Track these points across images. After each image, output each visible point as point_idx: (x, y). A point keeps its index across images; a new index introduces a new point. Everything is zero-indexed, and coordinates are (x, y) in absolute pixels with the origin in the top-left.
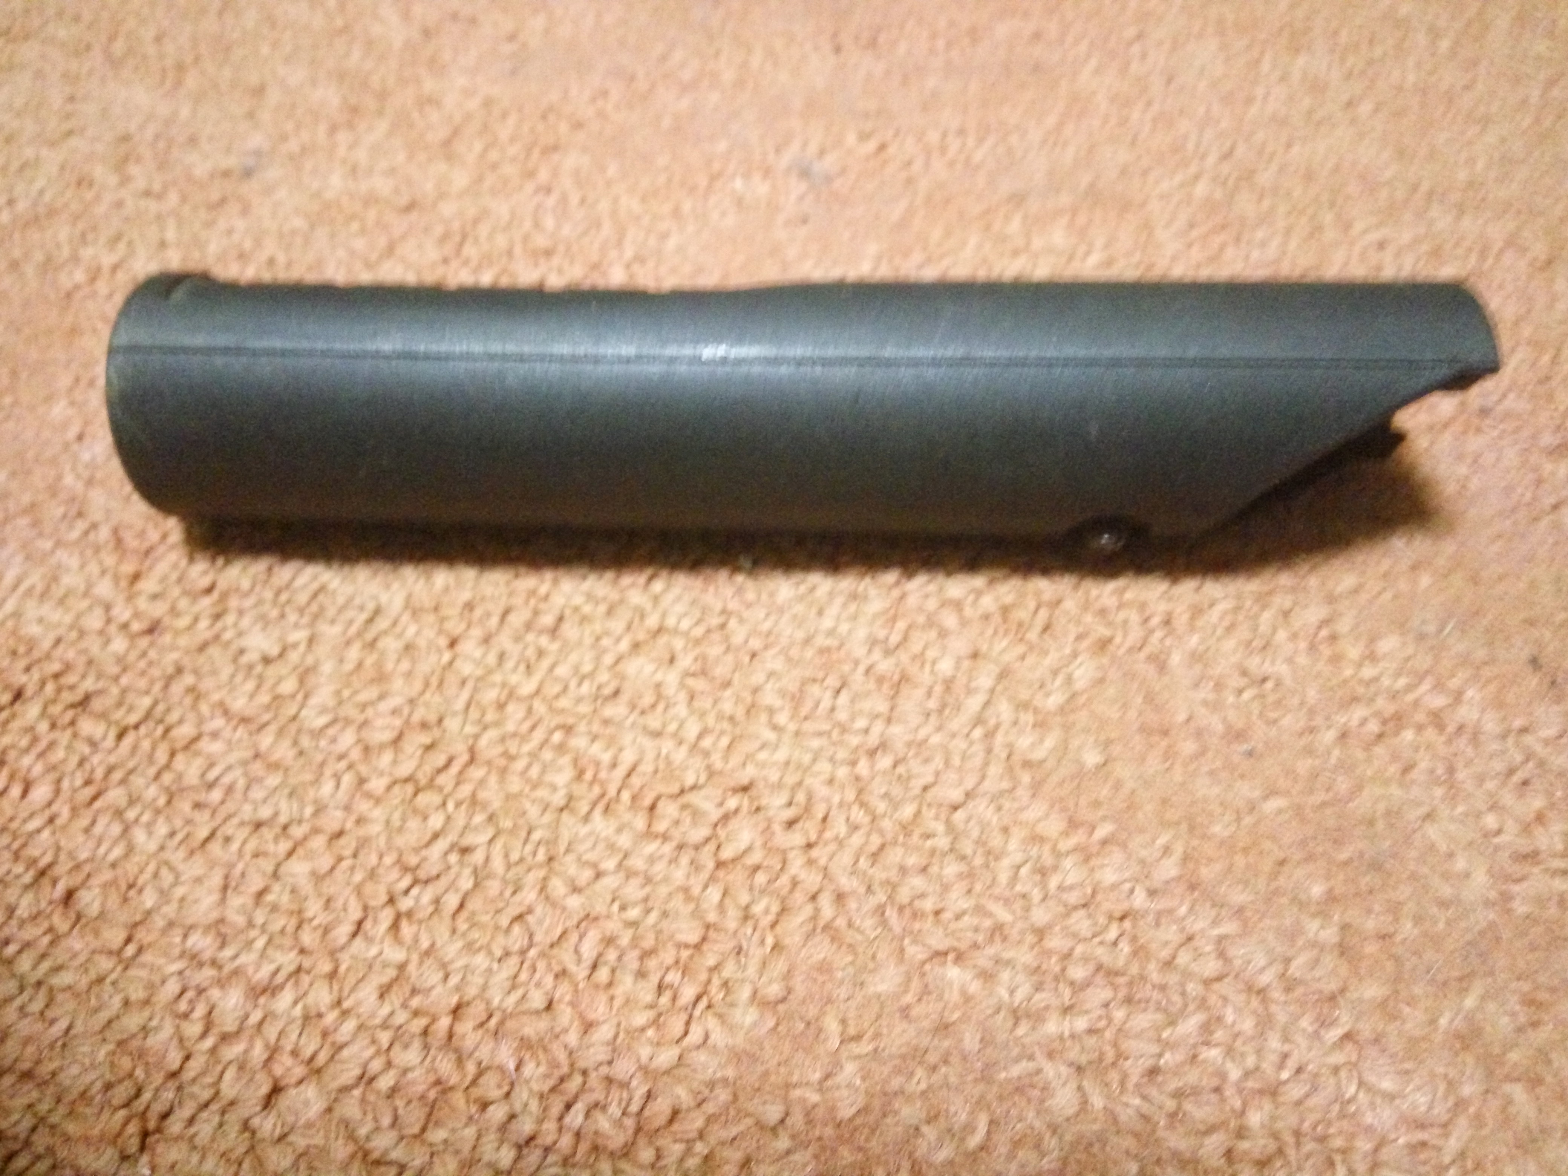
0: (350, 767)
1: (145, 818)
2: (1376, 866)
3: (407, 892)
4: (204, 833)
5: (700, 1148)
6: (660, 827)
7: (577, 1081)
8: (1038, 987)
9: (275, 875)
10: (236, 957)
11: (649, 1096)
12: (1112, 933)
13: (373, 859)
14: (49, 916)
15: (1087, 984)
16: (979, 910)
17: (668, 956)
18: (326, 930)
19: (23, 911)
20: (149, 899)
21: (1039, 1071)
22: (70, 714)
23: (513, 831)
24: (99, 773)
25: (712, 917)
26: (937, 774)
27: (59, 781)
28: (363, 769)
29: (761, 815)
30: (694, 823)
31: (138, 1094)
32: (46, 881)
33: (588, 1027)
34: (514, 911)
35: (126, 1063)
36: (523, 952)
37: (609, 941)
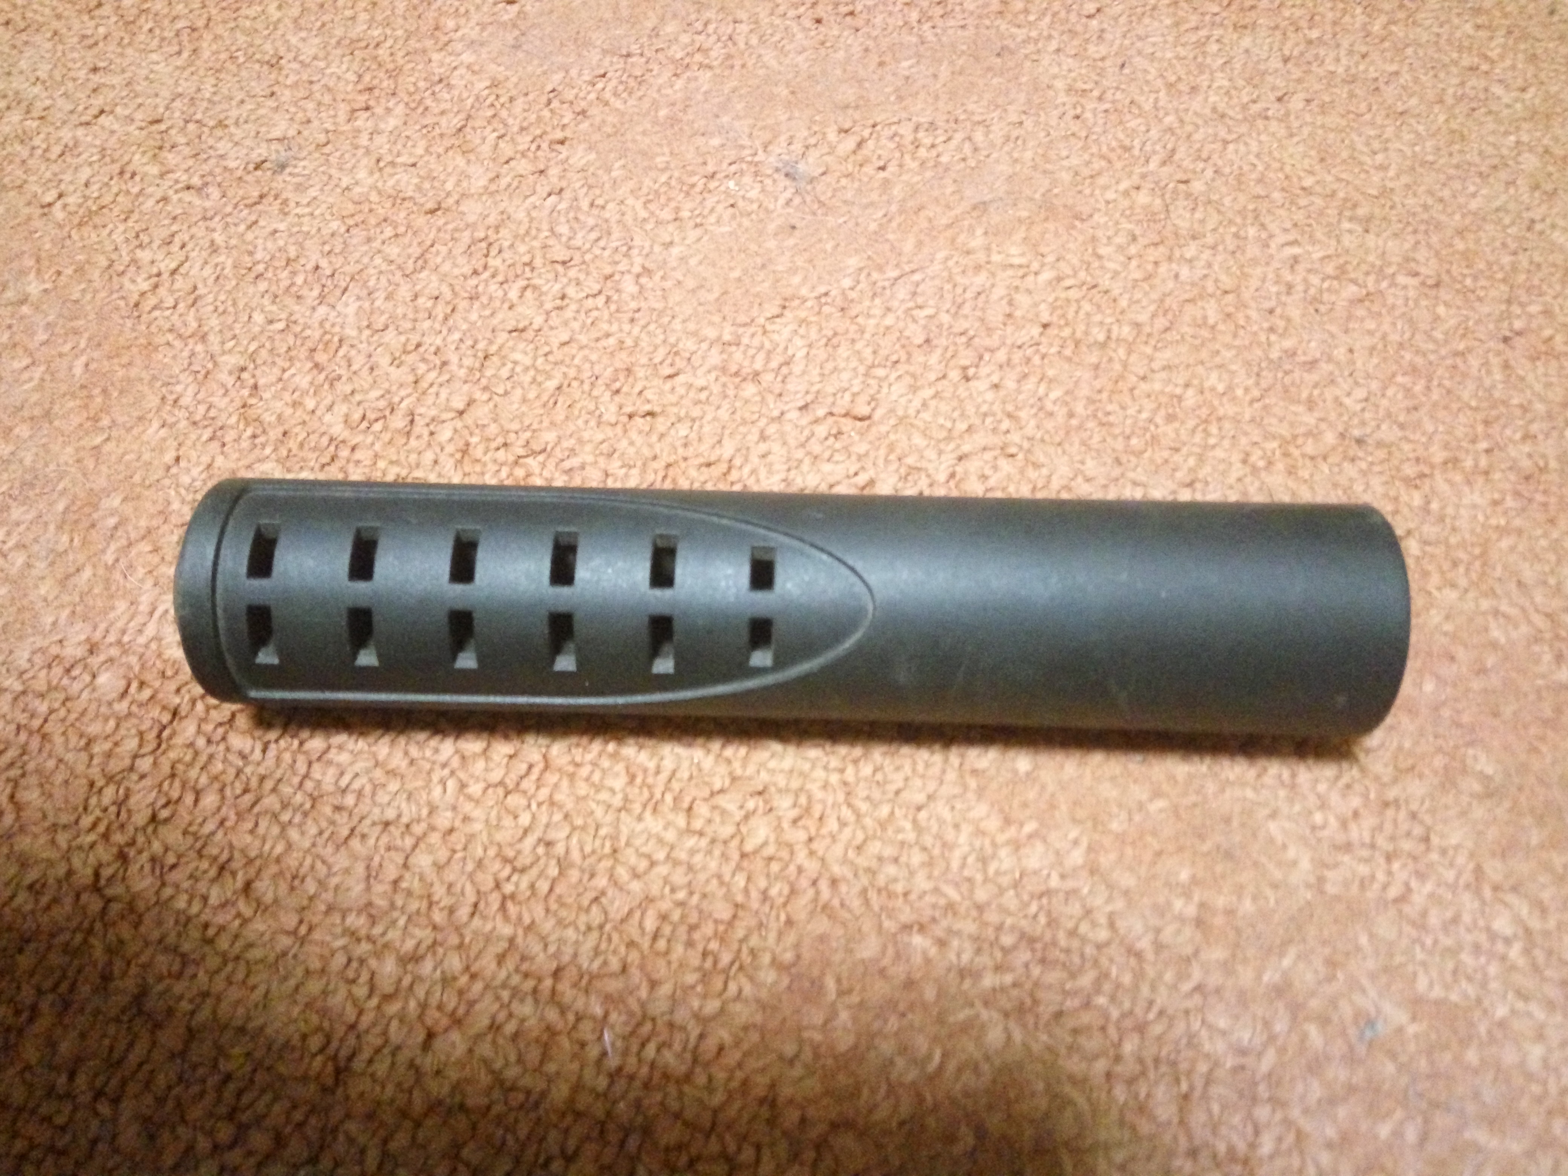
0: (452, 773)
1: (297, 819)
2: (1228, 855)
3: (508, 879)
4: (345, 832)
5: (739, 1075)
6: (698, 824)
7: (647, 1027)
8: (978, 951)
9: (405, 866)
10: (384, 934)
11: (702, 1036)
12: (1033, 908)
13: (480, 852)
14: (234, 904)
15: (1015, 947)
16: (936, 890)
17: (708, 929)
18: (451, 911)
19: (213, 900)
20: (311, 887)
21: (977, 1016)
22: (220, 731)
23: (584, 828)
24: (254, 783)
25: (740, 898)
26: (907, 779)
27: (222, 790)
28: (462, 775)
29: (771, 816)
30: (723, 823)
31: (328, 1042)
32: (227, 875)
33: (654, 984)
34: (591, 895)
35: (315, 1019)
36: (601, 927)
37: (664, 917)
